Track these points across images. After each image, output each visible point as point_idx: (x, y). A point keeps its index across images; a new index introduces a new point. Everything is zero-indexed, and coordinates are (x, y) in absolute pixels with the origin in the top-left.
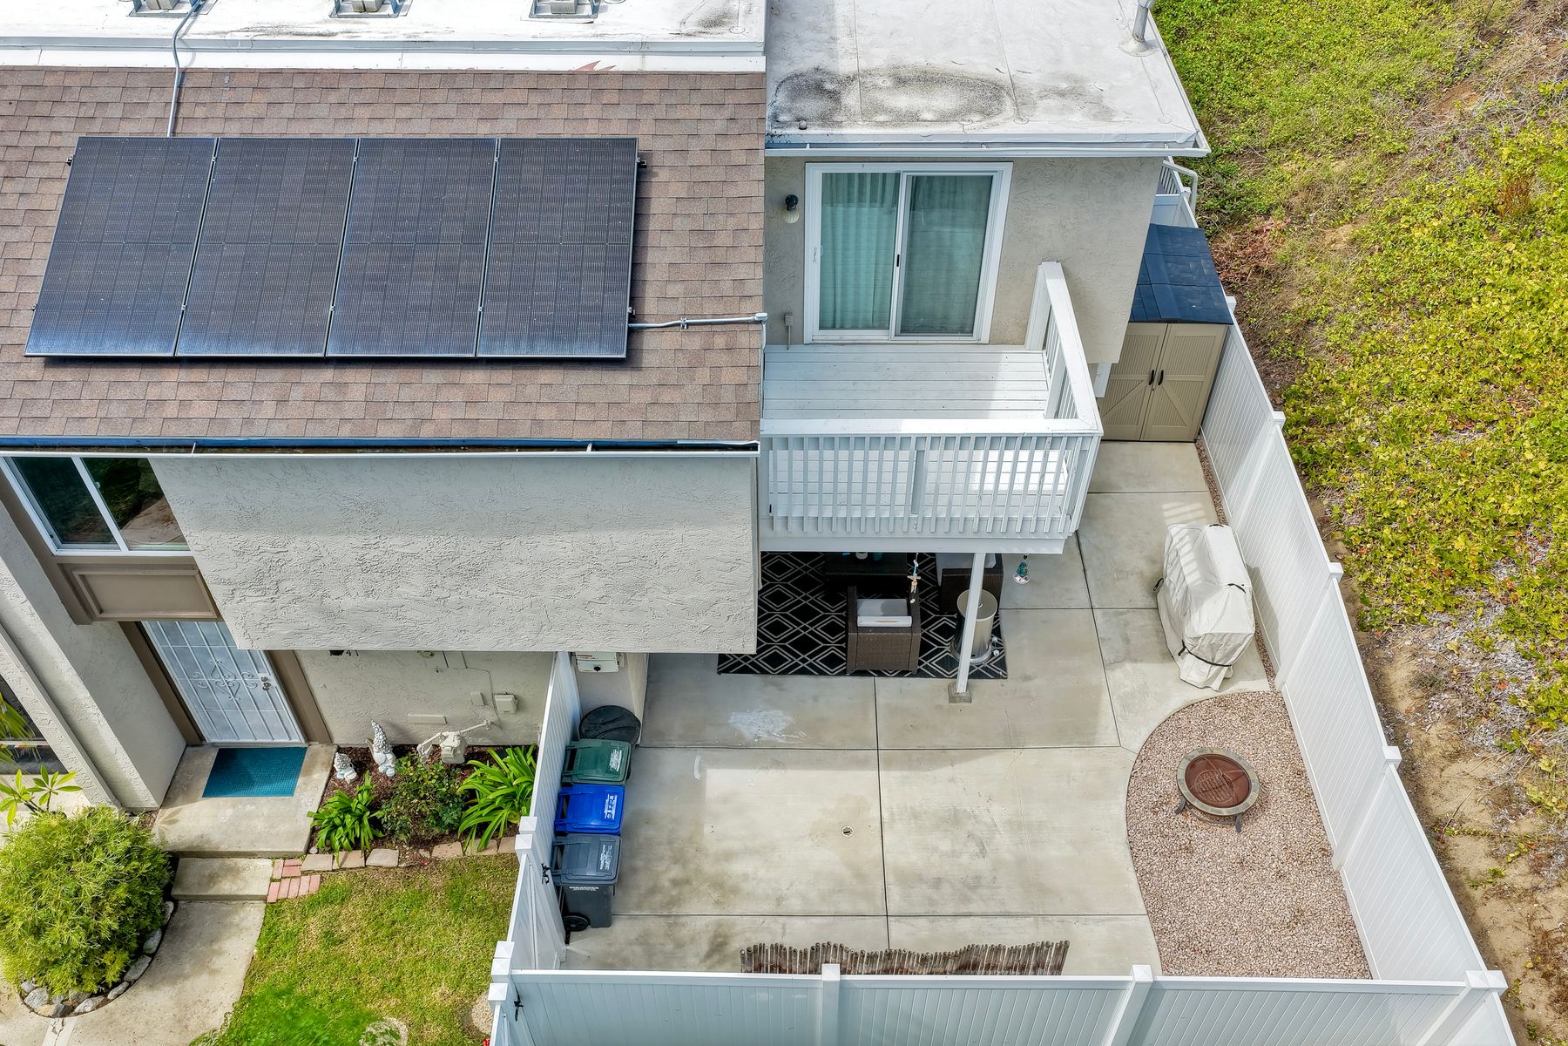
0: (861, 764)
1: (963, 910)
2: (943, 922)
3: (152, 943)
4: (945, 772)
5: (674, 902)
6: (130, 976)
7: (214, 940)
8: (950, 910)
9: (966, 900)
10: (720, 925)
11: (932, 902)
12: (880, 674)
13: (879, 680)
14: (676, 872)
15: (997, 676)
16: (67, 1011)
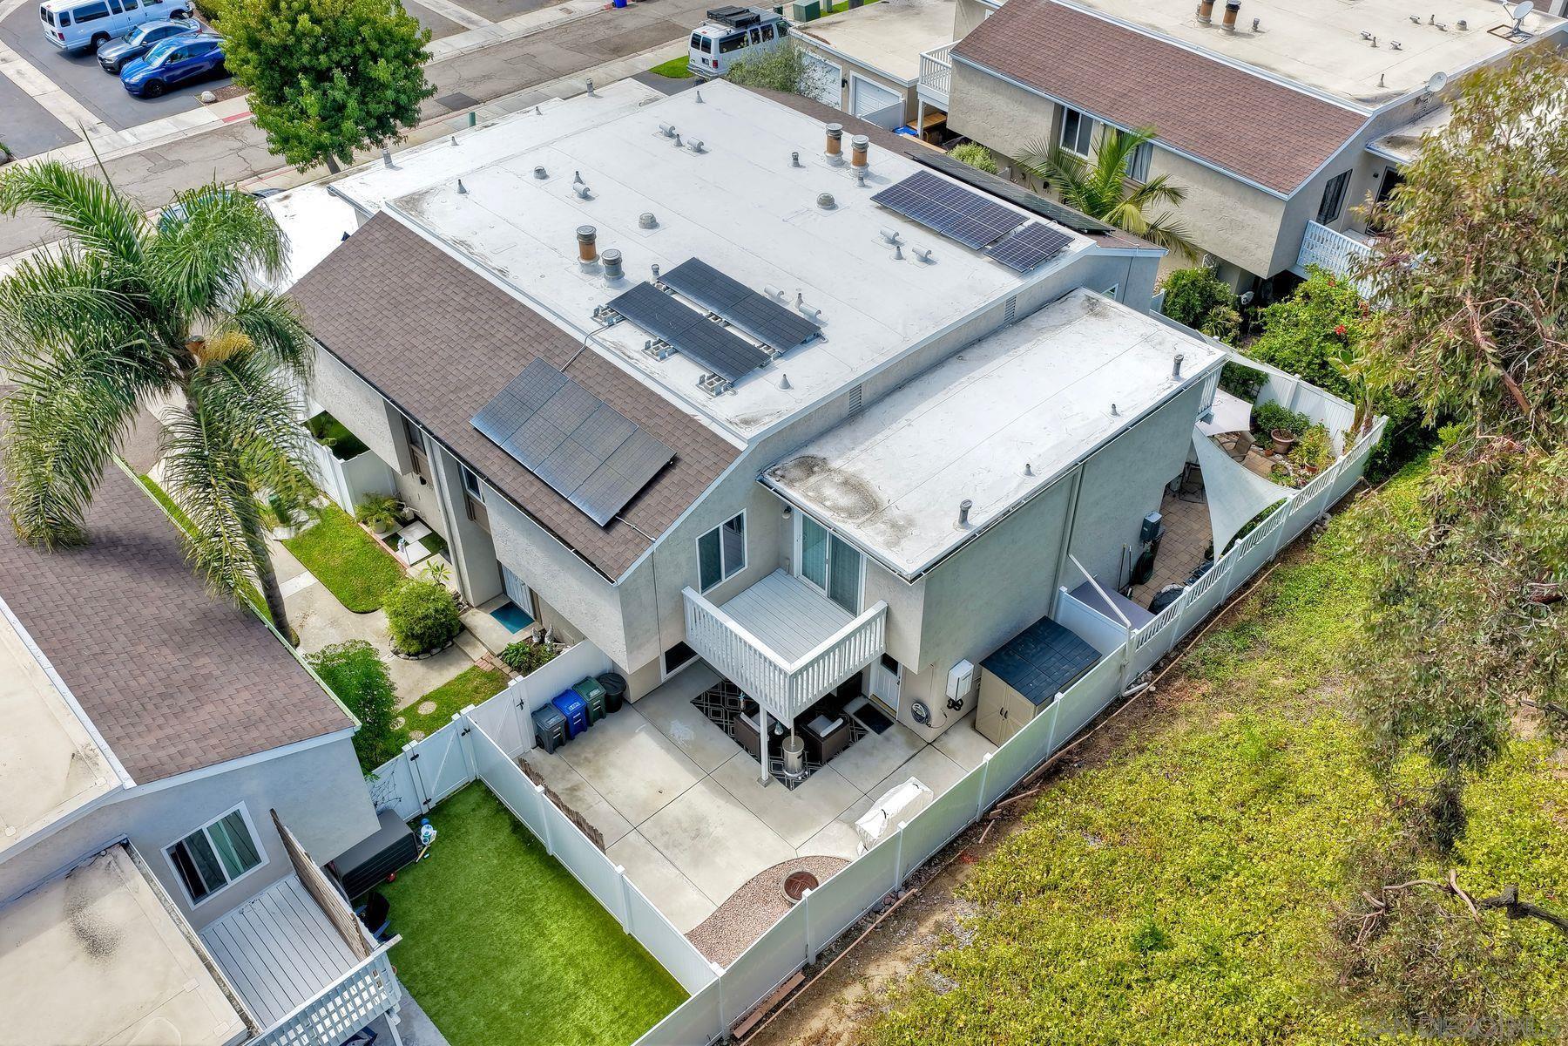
0: (695, 773)
1: (661, 849)
2: (649, 846)
3: (434, 651)
4: (721, 802)
5: (578, 764)
6: (420, 656)
7: (450, 665)
8: (657, 845)
9: (667, 847)
10: (582, 783)
11: (655, 838)
12: (747, 750)
13: (744, 751)
14: (590, 756)
15: (789, 787)
16: (396, 653)
